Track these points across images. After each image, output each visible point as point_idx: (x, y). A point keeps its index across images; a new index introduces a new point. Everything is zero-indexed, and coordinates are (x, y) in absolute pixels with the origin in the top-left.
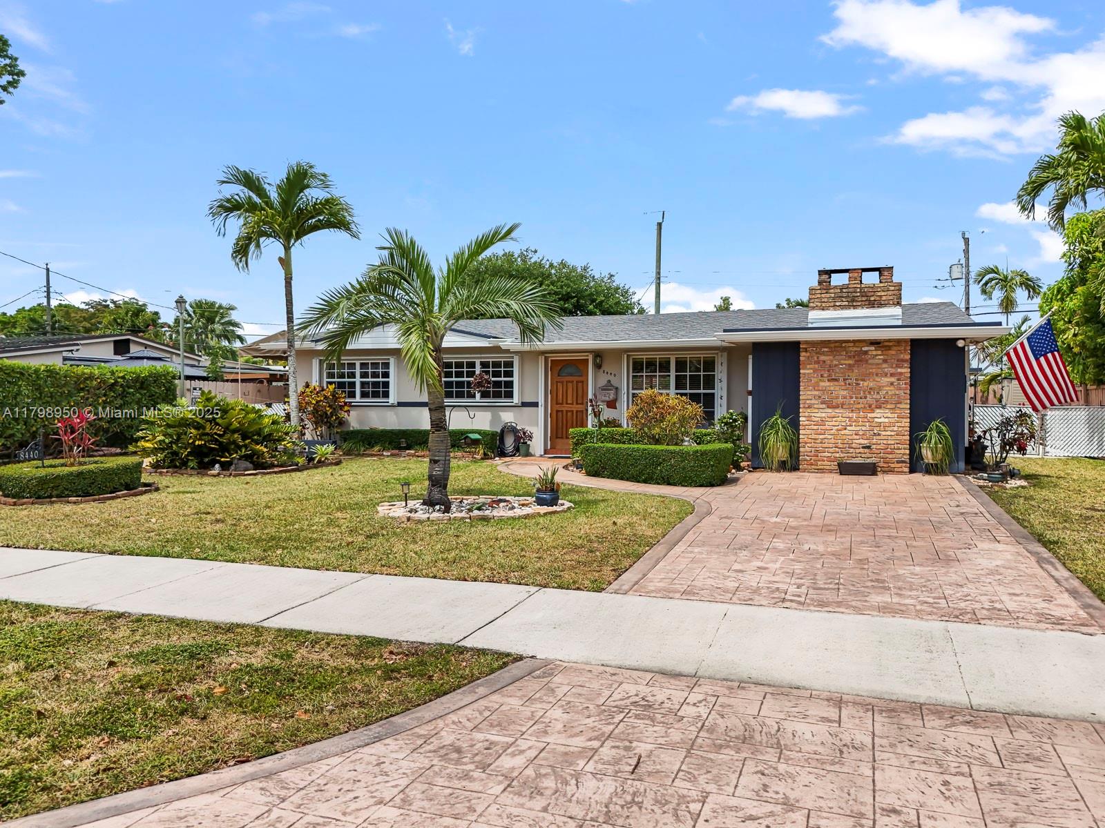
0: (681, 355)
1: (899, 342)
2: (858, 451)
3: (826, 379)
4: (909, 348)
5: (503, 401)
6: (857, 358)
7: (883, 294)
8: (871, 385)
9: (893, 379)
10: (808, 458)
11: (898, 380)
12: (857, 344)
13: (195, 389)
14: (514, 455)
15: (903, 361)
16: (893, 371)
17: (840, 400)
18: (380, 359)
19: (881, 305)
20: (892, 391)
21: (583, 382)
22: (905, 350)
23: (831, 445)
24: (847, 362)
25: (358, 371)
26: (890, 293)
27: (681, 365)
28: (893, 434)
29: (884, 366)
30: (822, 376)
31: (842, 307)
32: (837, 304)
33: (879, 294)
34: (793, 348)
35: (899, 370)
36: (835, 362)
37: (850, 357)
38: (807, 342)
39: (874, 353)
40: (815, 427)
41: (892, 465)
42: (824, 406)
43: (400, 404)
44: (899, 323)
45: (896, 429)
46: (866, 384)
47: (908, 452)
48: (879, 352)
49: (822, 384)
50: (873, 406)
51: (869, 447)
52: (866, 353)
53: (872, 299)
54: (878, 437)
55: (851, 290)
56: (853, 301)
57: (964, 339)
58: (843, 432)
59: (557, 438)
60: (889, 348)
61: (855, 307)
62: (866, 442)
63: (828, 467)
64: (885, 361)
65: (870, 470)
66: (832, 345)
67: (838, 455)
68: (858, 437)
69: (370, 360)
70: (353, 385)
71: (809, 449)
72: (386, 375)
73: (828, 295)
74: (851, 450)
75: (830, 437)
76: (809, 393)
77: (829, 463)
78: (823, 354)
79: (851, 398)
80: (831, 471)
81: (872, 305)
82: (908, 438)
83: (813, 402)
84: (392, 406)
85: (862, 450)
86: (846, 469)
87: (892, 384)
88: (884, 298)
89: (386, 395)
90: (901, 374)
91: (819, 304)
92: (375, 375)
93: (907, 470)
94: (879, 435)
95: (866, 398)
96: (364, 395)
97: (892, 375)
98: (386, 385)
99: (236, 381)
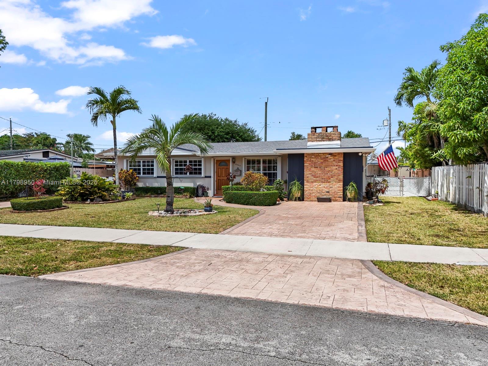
0: (265, 158)
1: (339, 154)
2: (325, 193)
3: (313, 167)
4: (342, 156)
5: (198, 176)
6: (324, 159)
7: (334, 136)
8: (329, 169)
9: (337, 167)
10: (307, 196)
11: (339, 167)
12: (324, 154)
13: (77, 171)
14: (202, 196)
15: (340, 160)
16: (337, 164)
17: (318, 175)
18: (150, 159)
19: (333, 140)
20: (336, 171)
21: (228, 168)
22: (341, 157)
23: (315, 191)
24: (320, 161)
25: (141, 164)
26: (336, 136)
27: (264, 162)
28: (337, 187)
29: (334, 162)
30: (312, 166)
31: (319, 141)
32: (318, 140)
33: (332, 136)
34: (301, 156)
35: (339, 164)
36: (317, 161)
37: (322, 159)
38: (307, 154)
39: (330, 158)
40: (310, 185)
41: (337, 199)
42: (313, 177)
43: (158, 177)
44: (339, 147)
45: (338, 185)
46: (327, 169)
47: (342, 194)
48: (332, 157)
49: (312, 169)
50: (330, 177)
51: (328, 192)
52: (327, 157)
53: (330, 138)
54: (332, 188)
55: (322, 134)
56: (323, 138)
57: (361, 153)
58: (319, 187)
59: (219, 190)
60: (336, 156)
61: (324, 141)
62: (327, 190)
63: (314, 200)
64: (334, 160)
65: (329, 200)
66: (316, 155)
67: (317, 195)
68: (324, 188)
69: (146, 159)
70: (139, 169)
71: (307, 193)
72: (152, 166)
73: (314, 136)
74: (322, 193)
75: (315, 188)
76: (307, 172)
77: (315, 198)
78: (312, 158)
79: (322, 174)
80: (315, 201)
81: (330, 140)
82: (342, 188)
83: (309, 176)
84: (155, 178)
85: (326, 193)
86: (320, 200)
87: (336, 169)
88: (334, 138)
89: (153, 173)
90: (340, 165)
91: (311, 140)
92: (148, 166)
93: (342, 200)
94: (332, 187)
95: (327, 174)
96: (144, 173)
97: (337, 166)
98: (153, 169)
99: (93, 168)
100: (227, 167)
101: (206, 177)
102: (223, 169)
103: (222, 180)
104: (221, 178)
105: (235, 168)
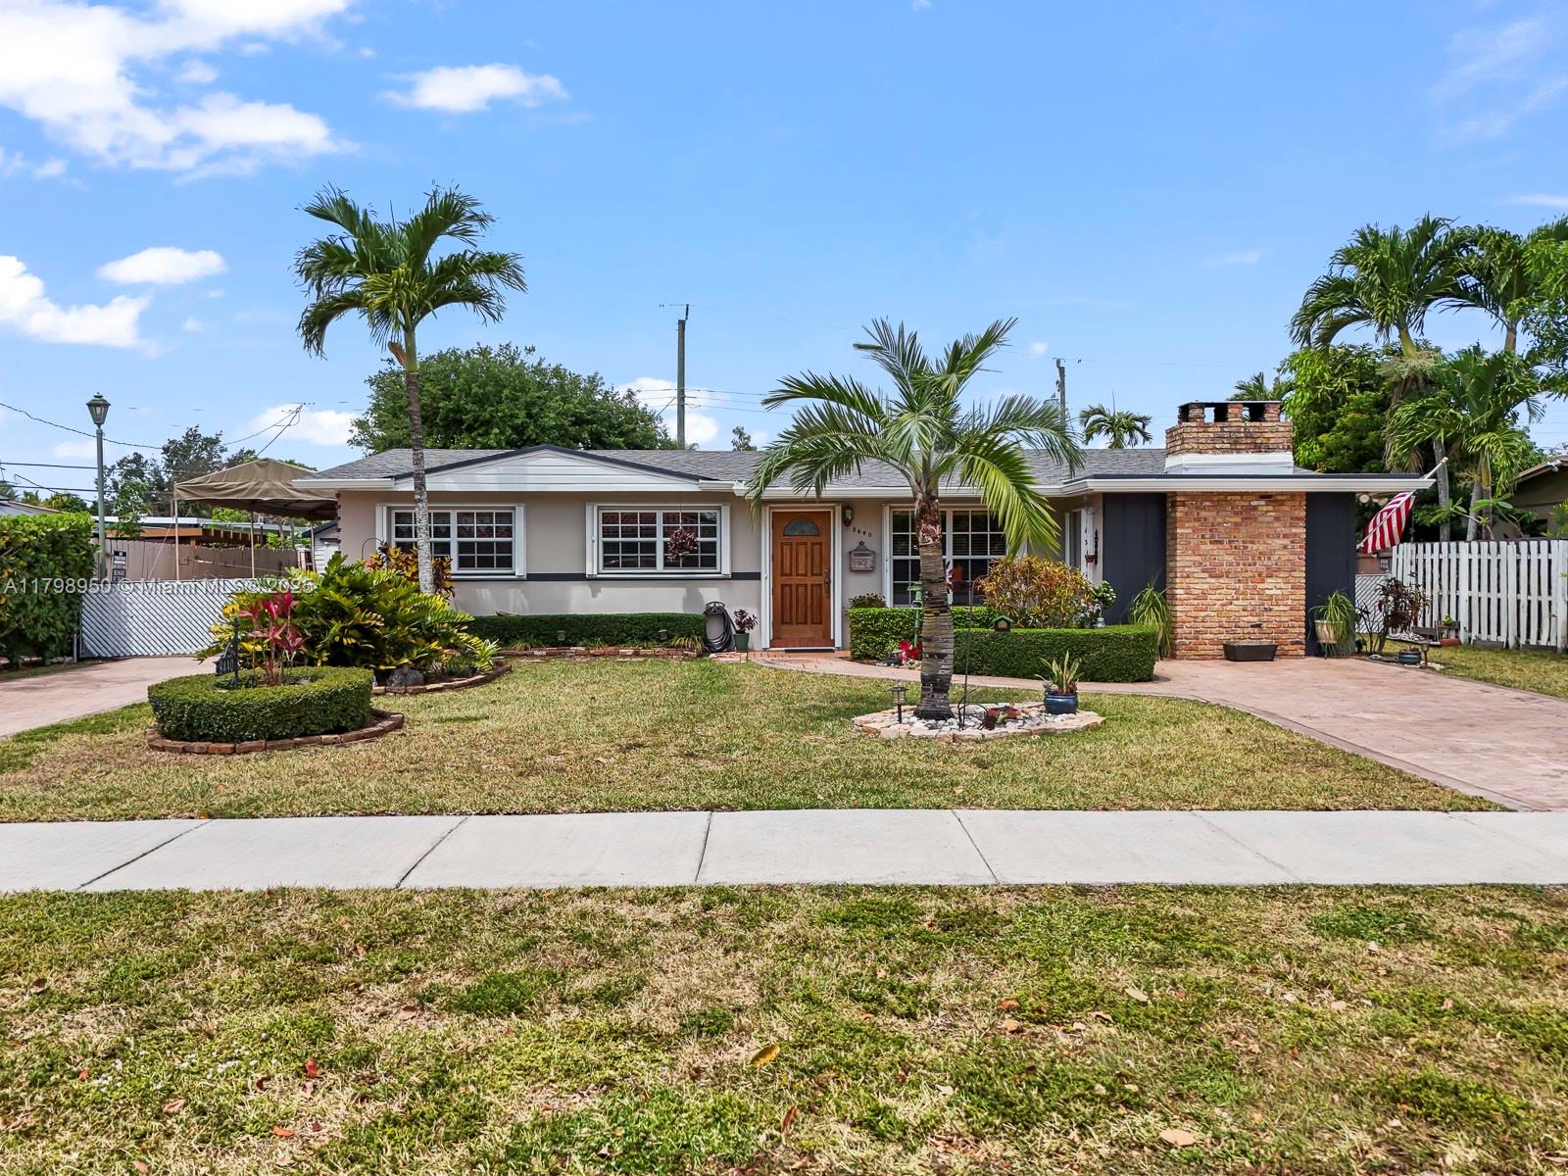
0: (962, 508)
1: (1293, 495)
2: (1246, 631)
3: (1208, 541)
4: (1304, 503)
5: (701, 571)
6: (1244, 515)
7: (1271, 435)
8: (1262, 548)
9: (1286, 542)
10: (1187, 642)
11: (1293, 542)
12: (1245, 498)
15: (1298, 519)
16: (1286, 531)
17: (1225, 568)
18: (494, 508)
19: (1268, 450)
20: (1285, 555)
21: (821, 544)
22: (1300, 505)
23: (1214, 625)
24: (1232, 520)
26: (1280, 435)
27: (959, 521)
28: (1286, 608)
29: (1277, 524)
30: (1203, 537)
31: (1224, 451)
32: (1218, 446)
33: (1266, 435)
34: (1161, 503)
35: (1294, 530)
36: (1219, 520)
37: (1236, 513)
38: (1185, 494)
39: (1265, 508)
40: (1196, 602)
41: (1286, 648)
42: (1206, 575)
43: (531, 577)
44: (1290, 472)
45: (1289, 602)
46: (1255, 547)
47: (1304, 630)
48: (1271, 508)
49: (1203, 547)
50: (1264, 575)
51: (1259, 626)
52: (1255, 508)
53: (1259, 441)
54: (1270, 613)
55: (1233, 429)
56: (1236, 443)
57: (1367, 493)
58: (1229, 608)
59: (783, 623)
60: (1282, 503)
61: (1238, 451)
62: (1256, 619)
63: (1211, 653)
64: (1277, 519)
65: (1265, 653)
66: (1215, 498)
67: (1222, 637)
68: (1244, 613)
69: (476, 508)
71: (1188, 630)
72: (509, 532)
73: (1206, 435)
74: (1239, 630)
75: (1213, 614)
76: (1187, 558)
77: (1213, 647)
78: (1204, 509)
79: (1238, 564)
80: (1214, 657)
81: (1258, 448)
82: (1303, 613)
83: (1193, 569)
84: (520, 580)
85: (1251, 630)
86: (1233, 653)
87: (1285, 547)
88: (1272, 441)
89: (507, 562)
90: (1295, 535)
91: (1195, 446)
93: (1302, 652)
94: (1271, 610)
95: (1255, 564)
96: (464, 563)
97: (1285, 536)
100: (818, 540)
101: (736, 576)
102: (802, 548)
103: (798, 586)
104: (795, 580)
105: (853, 545)
